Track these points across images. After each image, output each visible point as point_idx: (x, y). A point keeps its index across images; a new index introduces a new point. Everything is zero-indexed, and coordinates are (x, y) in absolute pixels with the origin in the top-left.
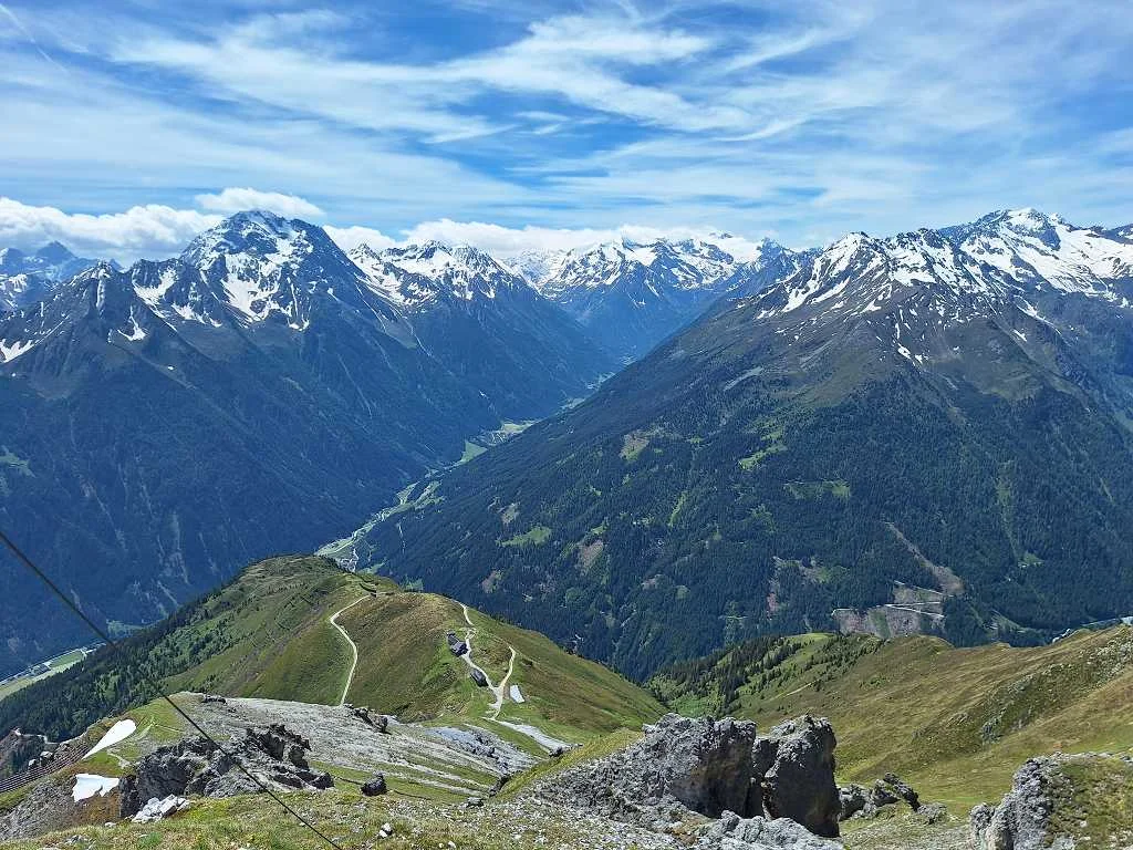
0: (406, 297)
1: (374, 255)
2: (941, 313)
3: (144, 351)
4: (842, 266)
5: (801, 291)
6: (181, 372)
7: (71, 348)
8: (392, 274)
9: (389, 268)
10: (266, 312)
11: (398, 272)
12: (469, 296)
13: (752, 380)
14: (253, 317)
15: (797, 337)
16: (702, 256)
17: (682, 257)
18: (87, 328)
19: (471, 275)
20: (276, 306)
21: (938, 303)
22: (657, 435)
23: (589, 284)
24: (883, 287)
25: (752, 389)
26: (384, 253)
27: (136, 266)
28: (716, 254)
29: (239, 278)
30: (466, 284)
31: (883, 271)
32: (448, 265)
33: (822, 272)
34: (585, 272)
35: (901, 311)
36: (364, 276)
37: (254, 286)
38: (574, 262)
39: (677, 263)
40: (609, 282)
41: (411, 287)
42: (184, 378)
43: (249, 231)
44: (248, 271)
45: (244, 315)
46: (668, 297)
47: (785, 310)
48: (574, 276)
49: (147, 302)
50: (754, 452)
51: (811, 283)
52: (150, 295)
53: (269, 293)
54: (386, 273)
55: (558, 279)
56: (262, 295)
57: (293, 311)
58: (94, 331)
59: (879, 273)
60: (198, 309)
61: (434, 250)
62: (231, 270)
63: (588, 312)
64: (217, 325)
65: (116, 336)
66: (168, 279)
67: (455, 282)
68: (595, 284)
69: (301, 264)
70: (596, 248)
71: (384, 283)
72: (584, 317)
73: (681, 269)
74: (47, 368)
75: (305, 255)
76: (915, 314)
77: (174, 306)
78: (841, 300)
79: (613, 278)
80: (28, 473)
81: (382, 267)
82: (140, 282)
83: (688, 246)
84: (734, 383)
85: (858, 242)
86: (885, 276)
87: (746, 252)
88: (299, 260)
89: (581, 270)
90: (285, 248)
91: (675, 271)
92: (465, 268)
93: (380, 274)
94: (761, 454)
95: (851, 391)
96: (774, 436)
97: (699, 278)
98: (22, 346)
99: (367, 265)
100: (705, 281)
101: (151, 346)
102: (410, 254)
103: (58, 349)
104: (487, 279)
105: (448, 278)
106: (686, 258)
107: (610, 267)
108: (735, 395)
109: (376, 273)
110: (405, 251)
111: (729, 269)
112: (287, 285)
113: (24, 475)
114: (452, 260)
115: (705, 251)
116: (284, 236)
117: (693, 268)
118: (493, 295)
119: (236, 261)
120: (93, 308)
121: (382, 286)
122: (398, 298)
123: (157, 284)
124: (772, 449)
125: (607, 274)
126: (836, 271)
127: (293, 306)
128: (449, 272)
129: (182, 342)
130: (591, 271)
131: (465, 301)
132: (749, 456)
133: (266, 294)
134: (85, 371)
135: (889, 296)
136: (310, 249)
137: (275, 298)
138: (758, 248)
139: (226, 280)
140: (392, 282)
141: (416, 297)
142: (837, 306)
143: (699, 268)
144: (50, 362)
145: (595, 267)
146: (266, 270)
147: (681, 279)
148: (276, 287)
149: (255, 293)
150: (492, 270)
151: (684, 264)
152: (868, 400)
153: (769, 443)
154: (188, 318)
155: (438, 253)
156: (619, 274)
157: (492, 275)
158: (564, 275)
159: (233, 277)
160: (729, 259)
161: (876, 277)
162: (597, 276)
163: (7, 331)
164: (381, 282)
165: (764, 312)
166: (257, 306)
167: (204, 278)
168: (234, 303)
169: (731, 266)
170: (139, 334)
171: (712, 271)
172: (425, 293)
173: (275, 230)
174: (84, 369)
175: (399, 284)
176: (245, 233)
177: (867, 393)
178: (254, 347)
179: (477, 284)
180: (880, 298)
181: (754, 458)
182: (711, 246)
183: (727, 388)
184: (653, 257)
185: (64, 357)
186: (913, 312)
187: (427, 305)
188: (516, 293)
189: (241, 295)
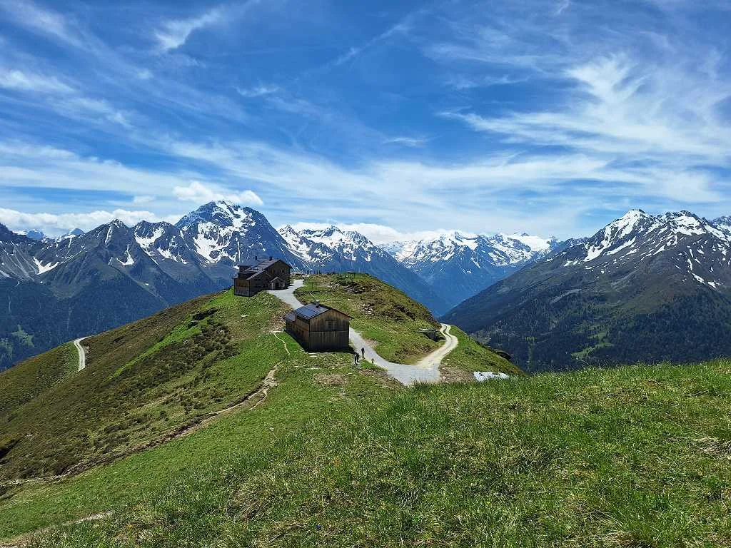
0: (313, 257)
1: (294, 233)
2: (724, 253)
3: (131, 272)
4: (628, 231)
5: (596, 248)
6: (154, 287)
7: (82, 267)
8: (305, 244)
9: (303, 240)
10: (219, 258)
11: (308, 243)
12: (354, 259)
13: (574, 296)
14: (210, 260)
15: (603, 272)
16: (509, 247)
17: (495, 246)
18: (95, 255)
19: (356, 246)
20: (226, 255)
21: (719, 246)
22: (498, 334)
23: (433, 259)
24: (669, 238)
25: (575, 302)
26: (301, 233)
27: (139, 224)
28: (518, 245)
29: (205, 237)
30: (352, 252)
31: (666, 228)
32: (341, 240)
33: (612, 235)
34: (430, 253)
35: (691, 251)
36: (287, 244)
37: (213, 242)
38: (423, 247)
39: (492, 249)
40: (446, 258)
41: (316, 251)
42: (155, 291)
43: (215, 212)
44: (211, 233)
45: (205, 259)
46: (487, 269)
47: (585, 260)
48: (423, 255)
49: (142, 246)
50: (584, 348)
51: (604, 243)
52: (144, 242)
53: (223, 246)
54: (301, 243)
55: (412, 257)
56: (218, 248)
57: (237, 259)
58: (101, 256)
59: (663, 230)
60: (174, 252)
61: (333, 231)
62: (200, 232)
63: (432, 277)
64: (185, 263)
65: (115, 261)
66: (158, 234)
67: (345, 250)
68: (437, 260)
69: (247, 233)
70: (438, 238)
71: (299, 249)
72: (430, 279)
73: (495, 254)
74: (64, 278)
75: (250, 228)
76: (703, 253)
77: (159, 249)
78: (634, 248)
79: (449, 256)
80: (31, 344)
81: (299, 240)
82: (140, 235)
83: (499, 240)
84: (558, 298)
85: (639, 216)
86: (668, 231)
87: (539, 244)
88: (246, 230)
89: (428, 252)
90: (237, 223)
91: (490, 254)
92: (352, 242)
93: (297, 243)
94: (591, 349)
95: (663, 302)
96: (600, 336)
97: (508, 259)
98: (52, 265)
99: (289, 239)
100: (511, 262)
101: (136, 270)
102: (317, 233)
103: (74, 267)
104: (366, 249)
105: (341, 248)
106: (499, 246)
107: (447, 249)
108: (560, 306)
109: (294, 243)
110: (314, 232)
111: (528, 255)
112: (236, 242)
113: (27, 345)
114: (344, 238)
115: (511, 243)
116: (238, 216)
117: (503, 253)
118: (369, 260)
119: (204, 227)
120: (103, 242)
121: (298, 251)
122: (308, 258)
123: (150, 237)
124: (601, 345)
125: (445, 254)
126: (623, 234)
127: (238, 254)
128: (341, 244)
129: (158, 269)
130: (434, 252)
131: (351, 261)
132: (580, 350)
133: (221, 247)
134: (88, 282)
135: (676, 243)
136: (253, 224)
137: (226, 250)
138: (548, 242)
139: (196, 238)
140: (304, 248)
141: (319, 257)
142: (631, 252)
143: (508, 254)
144: (66, 275)
145: (437, 250)
146: (223, 232)
147: (495, 259)
148: (228, 243)
149: (214, 247)
150: (369, 245)
151: (497, 250)
152: (680, 309)
153: (597, 341)
154: (167, 257)
155: (335, 233)
156: (454, 253)
157: (370, 248)
158: (416, 254)
159: (201, 236)
160: (528, 249)
161: (660, 232)
162: (438, 255)
163: (45, 255)
164: (298, 248)
165: (569, 262)
166: (214, 255)
167: (182, 235)
168: (199, 251)
169: (529, 253)
170: (130, 262)
171: (516, 256)
172: (325, 255)
173: (232, 212)
174: (88, 280)
175: (309, 250)
176: (214, 213)
177: (678, 304)
178: (206, 277)
179: (360, 253)
180: (669, 244)
181: (584, 352)
182: (515, 240)
183: (554, 301)
184: (476, 245)
185: (76, 273)
186: (700, 251)
187: (326, 262)
188: (384, 260)
189: (204, 247)
